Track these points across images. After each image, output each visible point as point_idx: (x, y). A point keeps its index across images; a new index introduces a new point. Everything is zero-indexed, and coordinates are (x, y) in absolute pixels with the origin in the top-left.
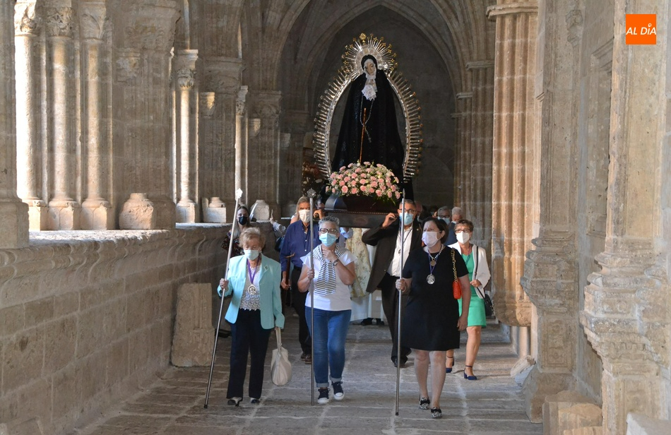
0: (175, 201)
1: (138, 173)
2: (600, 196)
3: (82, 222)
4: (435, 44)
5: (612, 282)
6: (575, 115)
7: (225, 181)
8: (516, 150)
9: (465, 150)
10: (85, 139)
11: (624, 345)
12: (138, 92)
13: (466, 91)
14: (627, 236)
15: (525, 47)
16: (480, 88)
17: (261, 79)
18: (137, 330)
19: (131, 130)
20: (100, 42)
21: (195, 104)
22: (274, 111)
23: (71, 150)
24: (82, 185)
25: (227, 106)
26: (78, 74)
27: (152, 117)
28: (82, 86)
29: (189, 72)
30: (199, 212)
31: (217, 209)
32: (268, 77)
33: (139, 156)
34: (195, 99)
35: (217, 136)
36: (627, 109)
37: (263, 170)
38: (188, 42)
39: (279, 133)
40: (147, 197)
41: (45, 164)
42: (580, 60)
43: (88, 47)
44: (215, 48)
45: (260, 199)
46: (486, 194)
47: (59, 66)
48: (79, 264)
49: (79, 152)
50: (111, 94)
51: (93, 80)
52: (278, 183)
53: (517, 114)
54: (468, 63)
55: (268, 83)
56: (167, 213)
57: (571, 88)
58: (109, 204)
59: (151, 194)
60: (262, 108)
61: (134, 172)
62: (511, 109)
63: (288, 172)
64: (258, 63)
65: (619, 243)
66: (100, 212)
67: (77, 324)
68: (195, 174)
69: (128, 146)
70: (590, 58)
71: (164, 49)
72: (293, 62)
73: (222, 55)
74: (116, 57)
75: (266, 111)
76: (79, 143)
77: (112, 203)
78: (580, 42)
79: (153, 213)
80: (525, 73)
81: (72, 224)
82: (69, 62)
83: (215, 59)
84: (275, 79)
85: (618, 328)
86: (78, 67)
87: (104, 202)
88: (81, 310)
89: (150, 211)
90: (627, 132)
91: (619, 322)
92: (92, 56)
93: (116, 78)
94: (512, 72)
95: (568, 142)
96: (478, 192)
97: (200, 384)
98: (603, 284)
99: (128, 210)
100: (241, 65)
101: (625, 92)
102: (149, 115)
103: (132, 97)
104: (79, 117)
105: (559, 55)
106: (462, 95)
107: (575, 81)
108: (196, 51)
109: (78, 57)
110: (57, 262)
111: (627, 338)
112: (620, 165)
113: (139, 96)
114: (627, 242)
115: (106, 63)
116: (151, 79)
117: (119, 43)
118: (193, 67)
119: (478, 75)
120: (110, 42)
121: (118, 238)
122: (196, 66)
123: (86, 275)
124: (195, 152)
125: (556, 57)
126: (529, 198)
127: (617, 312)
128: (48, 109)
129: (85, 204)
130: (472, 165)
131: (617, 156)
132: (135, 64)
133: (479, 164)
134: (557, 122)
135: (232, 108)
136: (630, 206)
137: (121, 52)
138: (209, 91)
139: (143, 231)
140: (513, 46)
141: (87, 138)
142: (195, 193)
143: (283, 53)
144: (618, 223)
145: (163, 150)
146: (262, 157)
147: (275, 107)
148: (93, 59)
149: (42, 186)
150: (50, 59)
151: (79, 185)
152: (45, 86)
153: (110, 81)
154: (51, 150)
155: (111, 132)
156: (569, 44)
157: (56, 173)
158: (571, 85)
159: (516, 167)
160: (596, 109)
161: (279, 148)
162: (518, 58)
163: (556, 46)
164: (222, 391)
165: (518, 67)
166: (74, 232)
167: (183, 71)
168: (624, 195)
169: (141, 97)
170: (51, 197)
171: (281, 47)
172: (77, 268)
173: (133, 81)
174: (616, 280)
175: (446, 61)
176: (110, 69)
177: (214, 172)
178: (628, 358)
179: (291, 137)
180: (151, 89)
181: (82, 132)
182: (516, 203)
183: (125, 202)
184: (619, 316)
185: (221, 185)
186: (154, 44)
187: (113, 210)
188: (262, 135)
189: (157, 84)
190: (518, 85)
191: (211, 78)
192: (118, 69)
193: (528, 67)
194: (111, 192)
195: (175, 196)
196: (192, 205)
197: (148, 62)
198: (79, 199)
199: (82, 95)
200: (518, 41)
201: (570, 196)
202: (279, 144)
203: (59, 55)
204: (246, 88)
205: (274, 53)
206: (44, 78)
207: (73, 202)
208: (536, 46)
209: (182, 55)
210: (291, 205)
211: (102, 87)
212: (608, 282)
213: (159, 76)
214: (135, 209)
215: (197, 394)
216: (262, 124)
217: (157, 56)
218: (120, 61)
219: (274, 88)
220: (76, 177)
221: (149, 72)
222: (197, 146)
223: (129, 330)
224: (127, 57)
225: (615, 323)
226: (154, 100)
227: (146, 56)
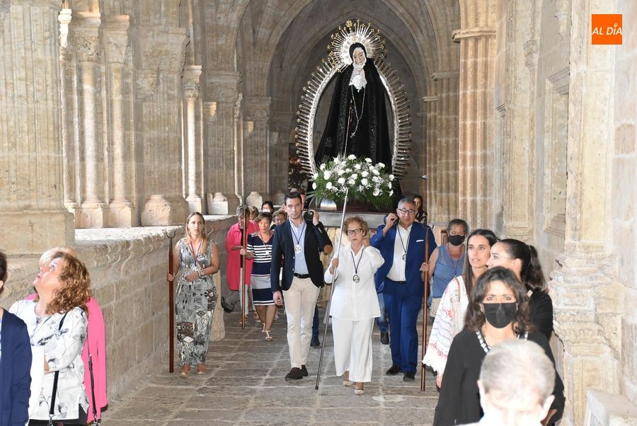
0: (184, 197)
1: (156, 177)
2: (555, 198)
3: (110, 221)
4: (402, 52)
5: (571, 279)
6: (532, 129)
7: (226, 178)
8: (479, 153)
9: (430, 146)
10: (111, 150)
11: (582, 332)
12: (155, 107)
13: (430, 95)
14: (583, 240)
15: (486, 65)
16: (444, 95)
17: (253, 86)
18: (160, 313)
19: (150, 140)
20: (123, 65)
21: (200, 112)
22: (265, 114)
23: (99, 159)
24: (110, 188)
25: (227, 113)
26: (104, 93)
27: (167, 129)
28: (108, 104)
29: (194, 85)
30: (204, 206)
31: (220, 203)
32: (260, 85)
33: (156, 163)
34: (199, 108)
35: (219, 139)
36: (582, 135)
37: (257, 165)
38: (193, 59)
39: (268, 132)
40: (165, 198)
41: (78, 172)
42: (536, 83)
43: (112, 70)
44: (215, 63)
45: (254, 191)
46: (450, 186)
47: (88, 87)
48: (115, 261)
49: (106, 161)
50: (133, 110)
51: (117, 98)
52: (268, 176)
53: (479, 122)
54: (434, 74)
55: (259, 90)
56: (181, 210)
57: (528, 106)
58: (133, 205)
59: (168, 195)
60: (255, 112)
61: (153, 176)
62: (474, 118)
63: (276, 165)
64: (251, 73)
65: (577, 246)
66: (125, 212)
67: (113, 312)
68: (201, 172)
69: (147, 153)
70: (545, 82)
71: (177, 70)
72: (279, 69)
73: (221, 69)
74: (135, 79)
75: (258, 114)
76: (106, 153)
77: (135, 204)
78: (536, 67)
79: (170, 212)
80: (485, 88)
81: (102, 223)
82: (96, 83)
83: (215, 72)
84: (265, 86)
85: (578, 318)
86: (104, 88)
87: (128, 203)
88: (117, 299)
89: (168, 209)
90: (582, 154)
91: (577, 313)
92: (116, 77)
93: (136, 96)
94: (475, 86)
95: (526, 151)
96: (444, 185)
97: (214, 357)
98: (565, 281)
99: (149, 209)
100: (238, 78)
101: (581, 121)
102: (164, 127)
103: (150, 112)
104: (106, 131)
105: (518, 78)
106: (426, 99)
107: (532, 100)
108: (200, 67)
109: (104, 79)
110: (98, 261)
111: (585, 326)
112: (577, 182)
113: (156, 110)
114: (583, 247)
115: (127, 83)
116: (166, 96)
117: (138, 65)
118: (197, 80)
119: (442, 84)
120: (131, 65)
121: (145, 236)
122: (200, 79)
123: (120, 270)
124: (200, 153)
125: (516, 79)
126: (491, 194)
127: (576, 305)
128: (79, 124)
129: (112, 206)
130: (438, 162)
131: (574, 174)
132: (152, 84)
133: (444, 161)
134: (517, 135)
135: (231, 115)
136: (585, 216)
137: (141, 74)
138: (211, 100)
139: (163, 228)
140: (475, 64)
141: (113, 148)
142: (201, 189)
143: (272, 63)
144: (576, 230)
145: (177, 157)
146: (255, 154)
147: (266, 110)
148: (117, 81)
149: (75, 190)
150: (80, 81)
151: (107, 188)
152: (76, 105)
153: (132, 98)
154: (83, 159)
155: (133, 143)
156: (526, 68)
157: (87, 179)
158: (528, 103)
159: (479, 168)
160: (551, 125)
161: (268, 145)
162: (480, 75)
163: (515, 70)
164: (233, 364)
165: (480, 82)
166: (104, 229)
167: (189, 84)
168: (580, 207)
169: (157, 112)
170: (83, 200)
171: (270, 59)
172: (113, 265)
173: (151, 98)
174: (575, 278)
175: (411, 67)
176: (132, 88)
177: (217, 171)
178: (586, 342)
179: (279, 136)
180: (166, 104)
181: (109, 144)
182: (479, 198)
183: (146, 202)
184: (577, 308)
185: (222, 182)
186: (168, 65)
187: (136, 210)
188: (255, 135)
189: (171, 99)
190: (479, 98)
191: (213, 89)
192: (137, 89)
193: (489, 82)
194: (134, 194)
195: (184, 192)
196: (199, 200)
197: (163, 80)
198: (107, 200)
199: (108, 111)
200: (480, 60)
201: (529, 198)
202: (268, 142)
203: (87, 77)
204: (241, 95)
205: (264, 64)
206: (76, 97)
207: (102, 204)
208: (495, 65)
209: (188, 70)
210: (279, 195)
211: (125, 104)
212: (568, 279)
213: (172, 93)
214: (155, 208)
215: (212, 366)
216: (254, 126)
217: (170, 76)
218: (139, 82)
219: (265, 94)
220: (104, 182)
221: (164, 89)
222: (202, 149)
223: (153, 314)
224: (146, 78)
225: (575, 314)
226: (169, 114)
227: (161, 76)
